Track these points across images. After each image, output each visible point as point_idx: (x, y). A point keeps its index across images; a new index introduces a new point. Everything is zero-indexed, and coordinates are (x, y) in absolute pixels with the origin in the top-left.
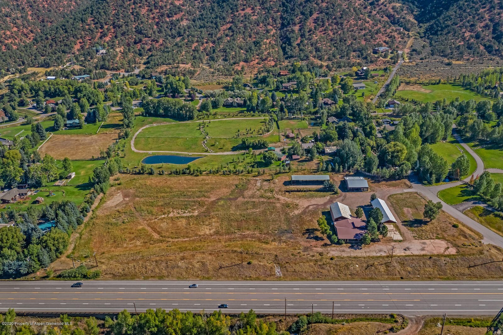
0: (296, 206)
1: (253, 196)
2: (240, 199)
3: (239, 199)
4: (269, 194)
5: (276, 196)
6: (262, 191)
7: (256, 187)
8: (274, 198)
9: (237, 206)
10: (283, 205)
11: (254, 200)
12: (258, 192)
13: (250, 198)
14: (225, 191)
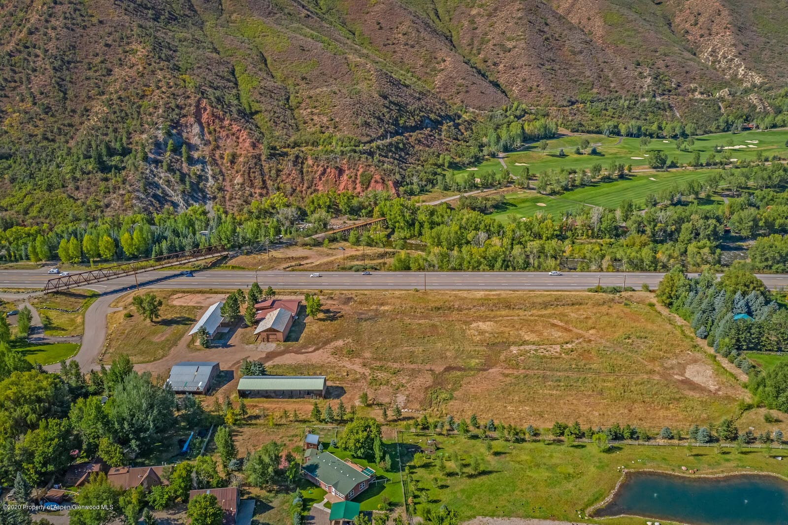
0: (336, 352)
1: (414, 374)
2: (439, 368)
3: (442, 369)
4: (381, 375)
5: (367, 372)
6: (393, 383)
7: (407, 393)
8: (371, 369)
9: (443, 357)
10: (358, 356)
11: (412, 366)
12: (404, 381)
13: (419, 371)
14: (475, 385)
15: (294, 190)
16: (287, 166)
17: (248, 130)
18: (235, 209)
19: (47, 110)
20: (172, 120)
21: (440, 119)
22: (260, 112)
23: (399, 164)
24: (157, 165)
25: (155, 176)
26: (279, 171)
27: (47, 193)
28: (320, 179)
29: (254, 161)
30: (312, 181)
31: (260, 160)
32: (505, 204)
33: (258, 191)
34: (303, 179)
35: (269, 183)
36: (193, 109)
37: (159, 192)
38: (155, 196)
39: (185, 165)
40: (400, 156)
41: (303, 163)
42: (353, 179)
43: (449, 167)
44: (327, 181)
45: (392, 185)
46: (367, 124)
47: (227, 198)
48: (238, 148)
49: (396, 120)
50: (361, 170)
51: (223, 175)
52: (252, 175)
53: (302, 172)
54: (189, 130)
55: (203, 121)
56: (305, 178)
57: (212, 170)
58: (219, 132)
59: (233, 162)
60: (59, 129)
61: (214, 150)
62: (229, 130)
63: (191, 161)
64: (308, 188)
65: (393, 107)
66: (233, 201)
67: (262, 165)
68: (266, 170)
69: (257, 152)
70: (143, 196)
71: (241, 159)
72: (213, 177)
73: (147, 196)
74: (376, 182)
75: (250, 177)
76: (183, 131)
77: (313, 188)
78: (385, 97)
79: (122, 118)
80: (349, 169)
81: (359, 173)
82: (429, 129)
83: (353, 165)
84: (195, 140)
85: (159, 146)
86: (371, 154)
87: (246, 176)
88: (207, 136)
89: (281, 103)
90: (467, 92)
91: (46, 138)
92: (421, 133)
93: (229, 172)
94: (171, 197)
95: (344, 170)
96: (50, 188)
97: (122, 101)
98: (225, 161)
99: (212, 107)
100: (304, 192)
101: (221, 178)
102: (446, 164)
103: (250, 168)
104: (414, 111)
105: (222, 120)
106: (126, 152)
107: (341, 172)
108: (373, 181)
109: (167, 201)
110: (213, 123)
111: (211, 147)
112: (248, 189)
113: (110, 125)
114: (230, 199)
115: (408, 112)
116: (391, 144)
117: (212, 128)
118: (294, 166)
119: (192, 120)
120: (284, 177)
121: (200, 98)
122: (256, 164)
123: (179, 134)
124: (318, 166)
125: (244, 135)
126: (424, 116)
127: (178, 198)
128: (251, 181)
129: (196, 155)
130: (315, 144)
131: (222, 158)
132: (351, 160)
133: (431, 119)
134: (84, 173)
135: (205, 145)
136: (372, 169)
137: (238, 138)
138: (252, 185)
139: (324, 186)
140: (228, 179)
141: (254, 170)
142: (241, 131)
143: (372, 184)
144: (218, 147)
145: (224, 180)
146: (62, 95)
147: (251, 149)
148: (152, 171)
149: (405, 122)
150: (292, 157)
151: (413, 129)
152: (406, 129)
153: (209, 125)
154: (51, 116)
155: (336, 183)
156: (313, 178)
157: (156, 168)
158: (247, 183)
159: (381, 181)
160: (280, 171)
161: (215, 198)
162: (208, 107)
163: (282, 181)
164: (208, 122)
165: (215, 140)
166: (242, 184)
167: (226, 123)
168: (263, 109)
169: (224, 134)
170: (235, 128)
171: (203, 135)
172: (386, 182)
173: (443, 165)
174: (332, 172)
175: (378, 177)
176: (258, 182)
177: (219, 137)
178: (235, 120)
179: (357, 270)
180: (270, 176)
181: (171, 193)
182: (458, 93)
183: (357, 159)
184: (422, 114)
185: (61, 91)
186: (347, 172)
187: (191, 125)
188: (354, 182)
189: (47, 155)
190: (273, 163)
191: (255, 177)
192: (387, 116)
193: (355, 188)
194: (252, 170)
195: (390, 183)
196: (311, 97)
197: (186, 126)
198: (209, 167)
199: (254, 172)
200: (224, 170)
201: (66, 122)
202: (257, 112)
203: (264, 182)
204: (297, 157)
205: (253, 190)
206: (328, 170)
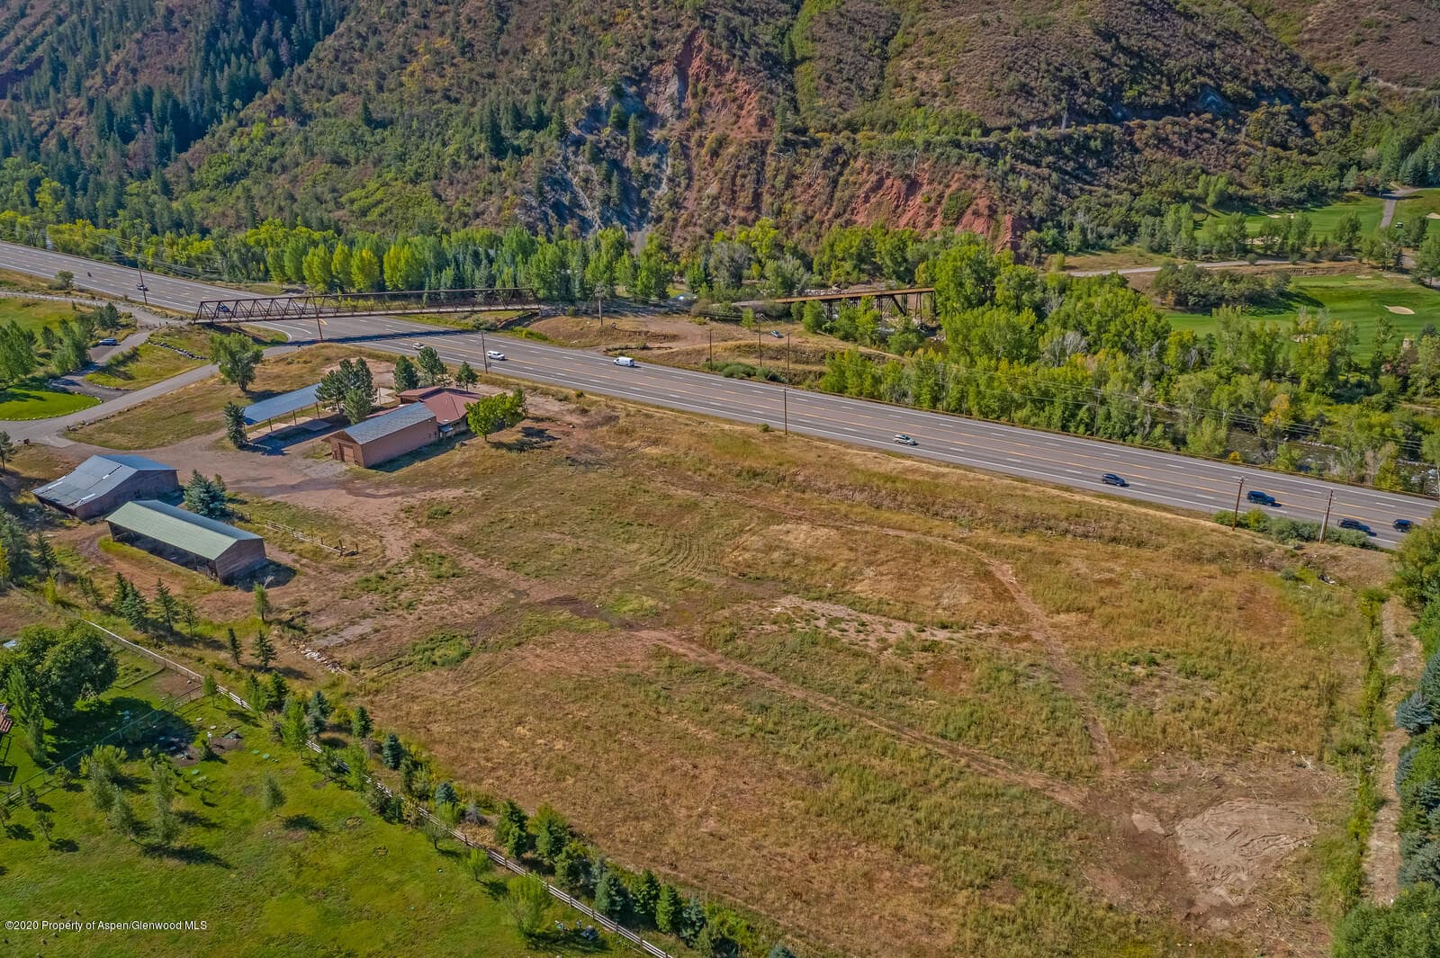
0: (415, 507)
1: (476, 590)
2: (545, 594)
3: (548, 597)
4: (411, 573)
5: (401, 559)
6: (405, 594)
8: (417, 556)
9: (596, 574)
10: (440, 526)
12: (428, 599)
13: (496, 588)
15: (808, 219)
16: (811, 167)
17: (764, 93)
18: (687, 244)
19: (467, 48)
20: (635, 68)
21: (1250, 94)
22: (810, 59)
23: (1064, 182)
24: (578, 148)
25: (568, 168)
26: (792, 177)
27: (410, 186)
28: (867, 199)
29: (752, 152)
30: (849, 202)
31: (764, 153)
32: (1289, 296)
33: (740, 213)
34: (831, 197)
35: (767, 199)
36: (678, 48)
37: (566, 199)
38: (557, 206)
39: (631, 154)
40: (1082, 167)
41: (845, 164)
42: (932, 203)
43: (1217, 205)
44: (879, 204)
45: (1009, 224)
46: (1025, 91)
47: (681, 221)
48: (735, 127)
49: (1118, 89)
50: (955, 186)
51: (690, 179)
52: (739, 181)
53: (835, 182)
54: (662, 89)
55: (691, 72)
56: (838, 194)
57: (673, 166)
58: (712, 94)
59: (715, 154)
60: (471, 82)
61: (692, 128)
62: (729, 91)
63: (644, 146)
64: (837, 216)
65: (1121, 58)
66: (690, 229)
67: (763, 163)
68: (769, 171)
69: (765, 135)
70: (534, 204)
71: (732, 150)
72: (671, 180)
73: (542, 203)
74: (976, 214)
75: (734, 184)
76: (650, 90)
77: (847, 216)
78: (1107, 36)
79: (563, 64)
80: (931, 182)
81: (948, 192)
82: (1208, 116)
83: (941, 173)
84: (665, 109)
85: (595, 115)
86: (994, 153)
87: (727, 183)
88: (690, 103)
89: (866, 45)
90: (1384, 39)
91: (447, 97)
92: (1174, 124)
93: (704, 173)
94: (584, 209)
95: (921, 185)
96: (416, 179)
97: (574, 34)
98: (703, 152)
99: (712, 44)
100: (826, 224)
101: (684, 183)
102: (1212, 198)
103: (738, 167)
104: (1179, 73)
105: (721, 70)
106: (541, 123)
107: (913, 186)
108: (969, 211)
109: (573, 215)
110: (707, 76)
111: (687, 123)
112: (723, 207)
113: (539, 74)
114: (685, 226)
115: (1161, 73)
116: (1067, 139)
117: (700, 86)
118: (825, 167)
119: (669, 68)
120: (799, 189)
121: (697, 28)
122: (752, 160)
123: (641, 95)
124: (870, 172)
125: (752, 102)
126: (1204, 85)
127: (592, 214)
128: (734, 192)
129: (657, 135)
130: (890, 127)
131: (700, 144)
132: (942, 163)
133: (1224, 95)
134: (471, 157)
135: (679, 117)
136: (979, 185)
137: (741, 107)
138: (732, 202)
139: (869, 215)
140: (696, 185)
141: (746, 172)
142: (749, 93)
143: (967, 217)
144: (700, 124)
145: (688, 187)
146: (498, 23)
147: (754, 130)
148: (566, 159)
149: (1140, 94)
150: (825, 151)
151: (1157, 112)
152: (1137, 109)
153: (698, 80)
154: (469, 60)
155: (896, 212)
156: (852, 197)
157: (575, 154)
158: (726, 196)
159: (986, 212)
160: (797, 178)
161: (659, 219)
162: (706, 45)
163: (793, 198)
164: (697, 75)
165: (700, 111)
166: (716, 198)
167: (729, 76)
168: (818, 54)
169: (718, 98)
170: (743, 86)
171: (682, 99)
172: (999, 217)
173: (1202, 200)
174: (895, 185)
175: (982, 203)
176: (745, 198)
177: (708, 105)
178: (748, 71)
179: (731, 375)
180: (773, 186)
181: (586, 202)
182: (1357, 43)
183: (954, 160)
184: (1200, 79)
185: (499, 17)
186: (925, 188)
187: (667, 80)
188: (932, 210)
189: (437, 125)
190: (787, 160)
191: (743, 185)
192: (1095, 78)
193: (929, 225)
194: (741, 172)
195: (1007, 220)
196: (932, 33)
197: (658, 81)
198: (670, 161)
199: (744, 176)
200: (695, 170)
201: (485, 71)
202: (804, 59)
203: (757, 197)
204: (838, 151)
205: (731, 212)
206: (888, 182)
